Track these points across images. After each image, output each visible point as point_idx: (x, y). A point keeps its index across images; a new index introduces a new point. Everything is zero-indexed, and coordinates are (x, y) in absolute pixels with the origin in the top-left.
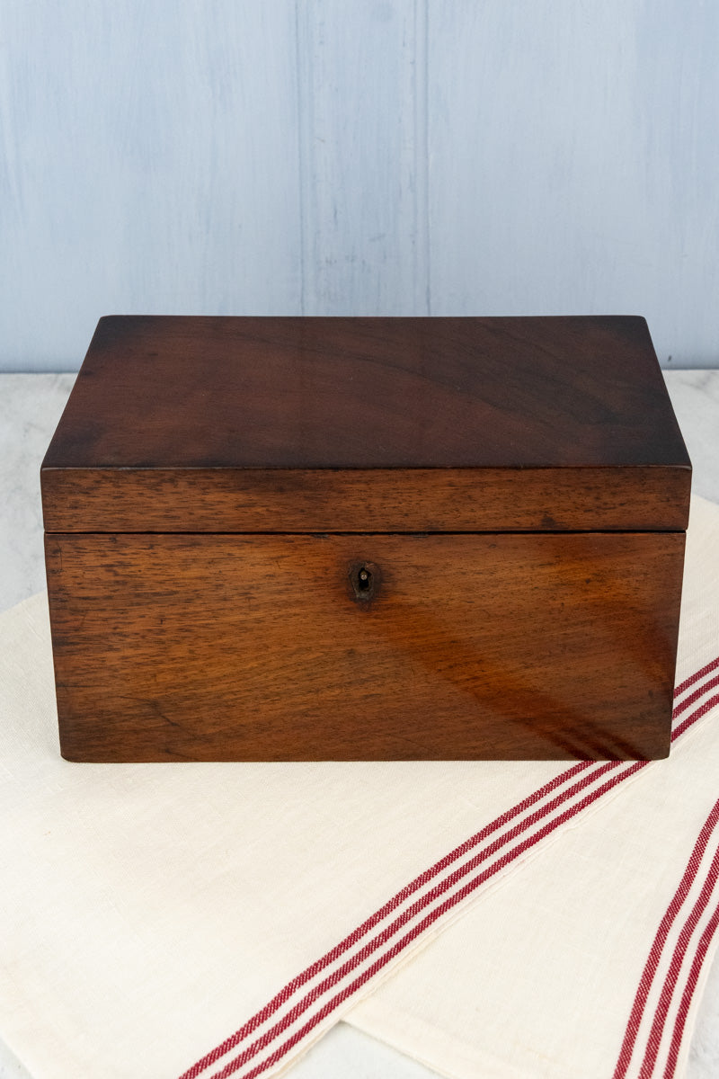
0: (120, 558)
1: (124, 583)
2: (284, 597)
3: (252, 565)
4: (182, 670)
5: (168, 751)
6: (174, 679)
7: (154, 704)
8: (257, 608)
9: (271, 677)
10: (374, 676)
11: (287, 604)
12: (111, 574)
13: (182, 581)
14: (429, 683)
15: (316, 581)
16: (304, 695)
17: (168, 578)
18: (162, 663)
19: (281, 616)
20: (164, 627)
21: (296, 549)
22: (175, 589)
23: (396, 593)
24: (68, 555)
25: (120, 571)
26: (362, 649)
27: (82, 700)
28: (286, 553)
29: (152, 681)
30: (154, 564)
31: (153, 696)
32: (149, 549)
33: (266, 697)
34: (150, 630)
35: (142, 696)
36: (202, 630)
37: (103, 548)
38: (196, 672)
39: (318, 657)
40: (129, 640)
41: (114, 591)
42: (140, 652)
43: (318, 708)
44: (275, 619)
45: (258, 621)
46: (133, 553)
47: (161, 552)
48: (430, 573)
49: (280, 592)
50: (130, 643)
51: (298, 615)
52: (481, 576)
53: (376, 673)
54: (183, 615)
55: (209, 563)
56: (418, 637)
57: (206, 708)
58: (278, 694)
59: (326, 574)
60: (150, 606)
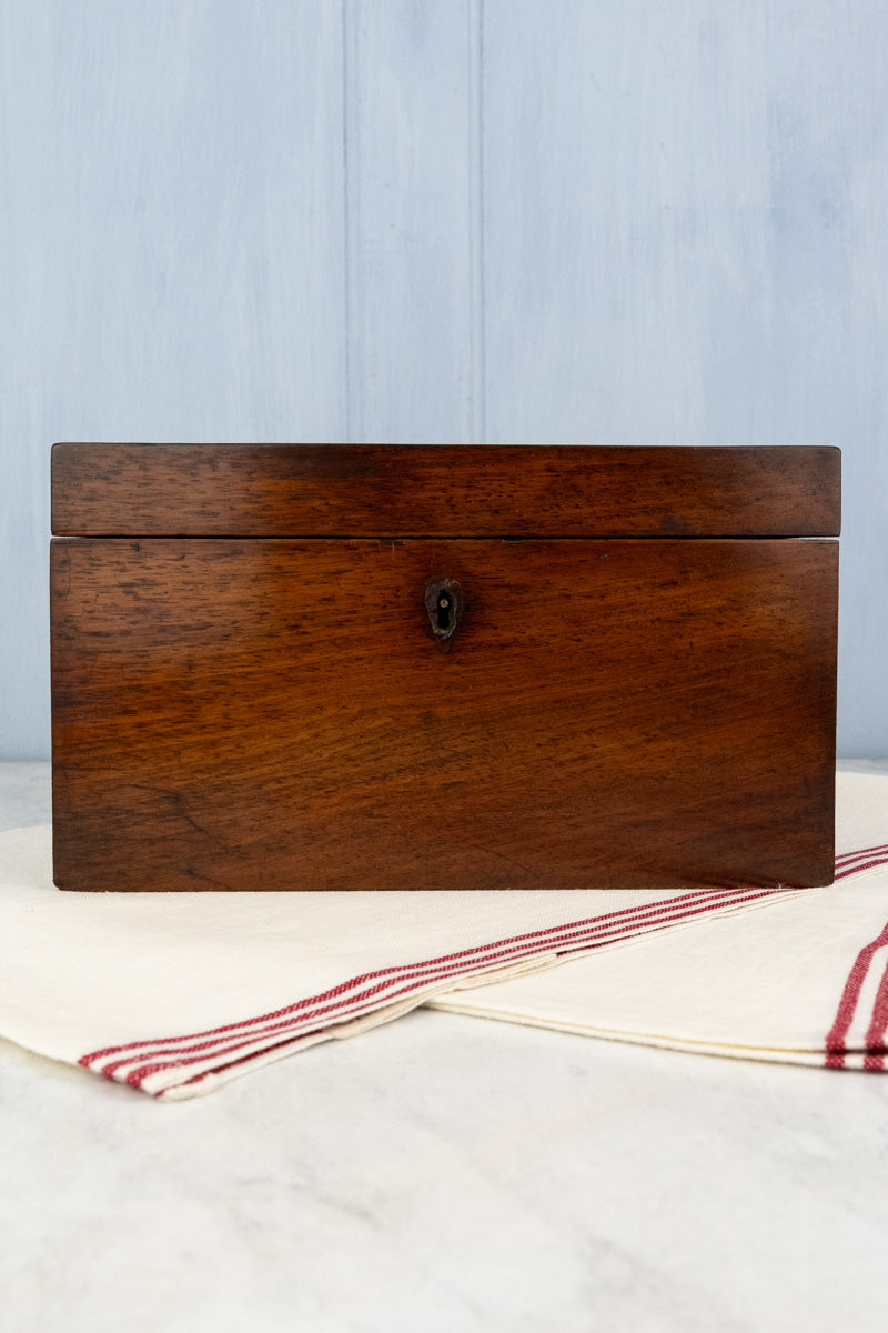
0: (143, 573)
1: (146, 611)
2: (345, 632)
3: (307, 583)
4: (214, 744)
5: (191, 872)
6: (203, 759)
7: (176, 797)
8: (308, 648)
9: (326, 755)
10: (456, 754)
11: (348, 642)
12: (130, 597)
13: (217, 608)
14: (526, 765)
15: (384, 607)
16: (367, 783)
17: (201, 603)
18: (189, 733)
19: (340, 661)
20: (192, 677)
21: (360, 559)
22: (209, 620)
23: (485, 626)
24: (78, 569)
25: (140, 591)
26: (442, 711)
27: (85, 791)
28: (348, 566)
29: (175, 762)
30: (185, 583)
31: (176, 785)
32: (178, 560)
33: (319, 787)
34: (174, 683)
35: (159, 785)
36: (240, 682)
37: (122, 559)
38: (231, 747)
39: (386, 724)
40: (149, 698)
41: (134, 623)
42: (161, 716)
43: (385, 805)
44: (333, 665)
45: (313, 668)
46: (159, 567)
47: (192, 563)
48: (527, 596)
49: (340, 624)
50: (149, 702)
51: (361, 659)
52: (588, 601)
53: (458, 749)
54: (218, 658)
55: (253, 581)
56: (511, 693)
57: (242, 803)
58: (334, 782)
59: (395, 595)
60: (176, 645)
